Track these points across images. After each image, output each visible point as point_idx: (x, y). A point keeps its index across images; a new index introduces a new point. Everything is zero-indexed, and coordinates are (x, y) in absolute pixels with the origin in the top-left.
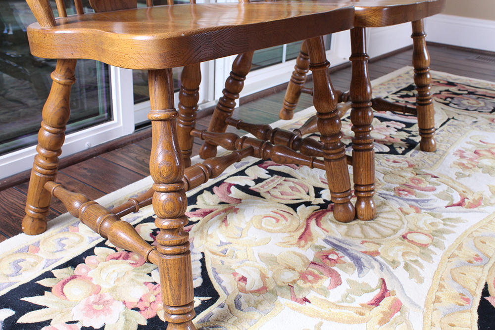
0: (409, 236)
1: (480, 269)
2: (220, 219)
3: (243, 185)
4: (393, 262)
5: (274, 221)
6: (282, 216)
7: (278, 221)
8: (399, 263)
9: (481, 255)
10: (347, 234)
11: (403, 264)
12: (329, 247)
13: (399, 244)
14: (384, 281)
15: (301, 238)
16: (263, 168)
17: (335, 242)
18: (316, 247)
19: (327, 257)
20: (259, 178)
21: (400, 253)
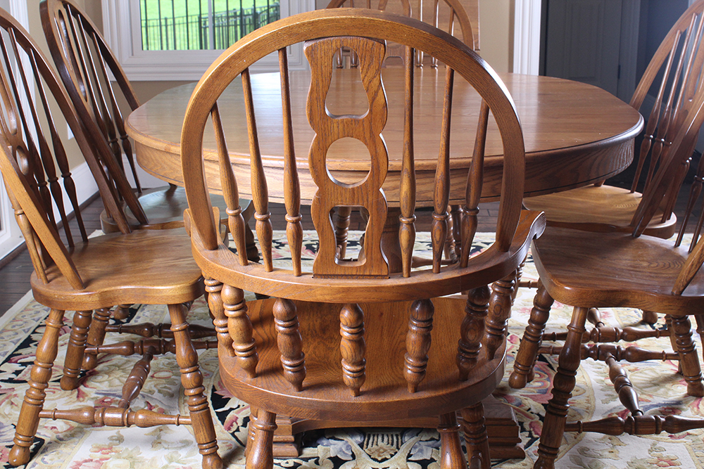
0: (155, 375)
1: (209, 380)
2: (8, 403)
3: (7, 379)
4: (150, 391)
5: (51, 393)
6: (54, 389)
7: (54, 392)
8: (154, 392)
9: (208, 373)
10: (110, 386)
11: (157, 391)
12: (101, 396)
13: (150, 381)
14: (148, 403)
15: (78, 397)
16: (14, 362)
17: (103, 392)
18: (93, 399)
19: (103, 401)
20: (16, 371)
21: (153, 386)
